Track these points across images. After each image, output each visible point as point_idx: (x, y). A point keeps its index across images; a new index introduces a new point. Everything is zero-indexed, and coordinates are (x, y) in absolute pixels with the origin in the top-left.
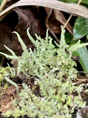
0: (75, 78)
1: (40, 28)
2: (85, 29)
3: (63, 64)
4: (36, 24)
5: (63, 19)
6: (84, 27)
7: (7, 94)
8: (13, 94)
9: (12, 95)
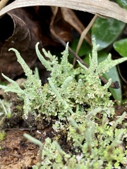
0: (113, 114)
1: (41, 36)
2: (109, 34)
3: (96, 96)
4: (35, 30)
5: (74, 19)
6: (106, 31)
7: (7, 149)
8: (19, 148)
9: (16, 149)
